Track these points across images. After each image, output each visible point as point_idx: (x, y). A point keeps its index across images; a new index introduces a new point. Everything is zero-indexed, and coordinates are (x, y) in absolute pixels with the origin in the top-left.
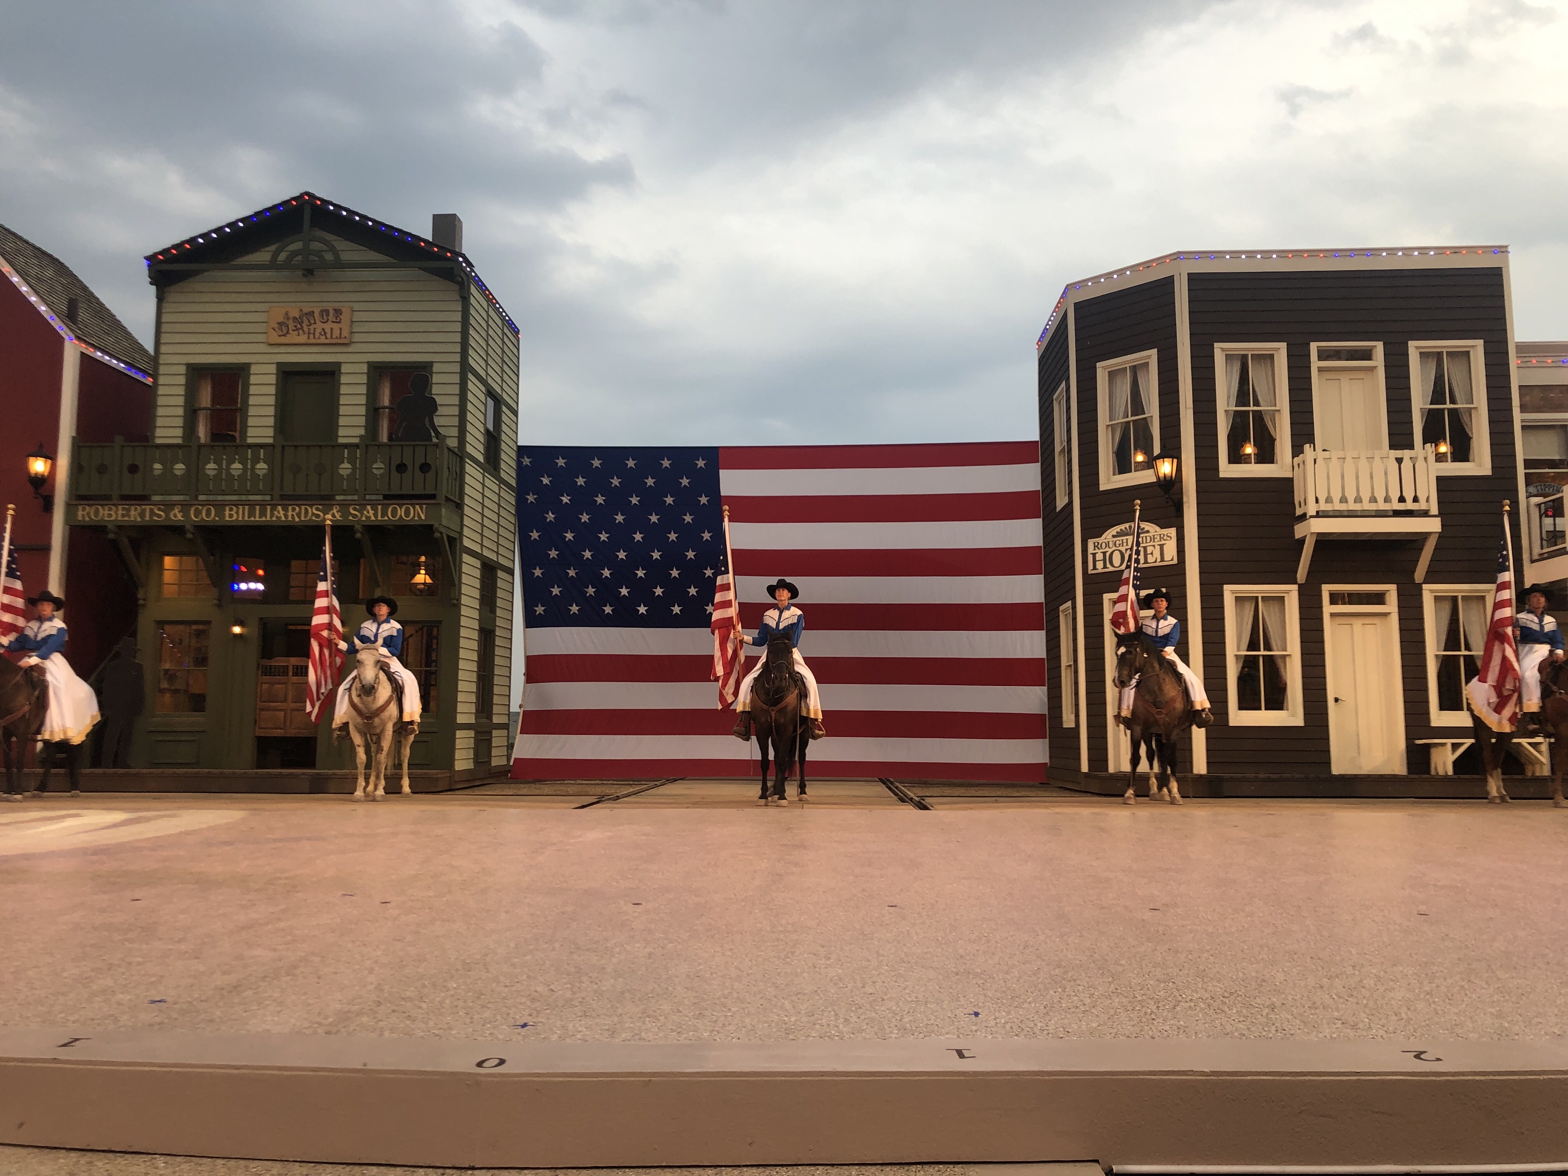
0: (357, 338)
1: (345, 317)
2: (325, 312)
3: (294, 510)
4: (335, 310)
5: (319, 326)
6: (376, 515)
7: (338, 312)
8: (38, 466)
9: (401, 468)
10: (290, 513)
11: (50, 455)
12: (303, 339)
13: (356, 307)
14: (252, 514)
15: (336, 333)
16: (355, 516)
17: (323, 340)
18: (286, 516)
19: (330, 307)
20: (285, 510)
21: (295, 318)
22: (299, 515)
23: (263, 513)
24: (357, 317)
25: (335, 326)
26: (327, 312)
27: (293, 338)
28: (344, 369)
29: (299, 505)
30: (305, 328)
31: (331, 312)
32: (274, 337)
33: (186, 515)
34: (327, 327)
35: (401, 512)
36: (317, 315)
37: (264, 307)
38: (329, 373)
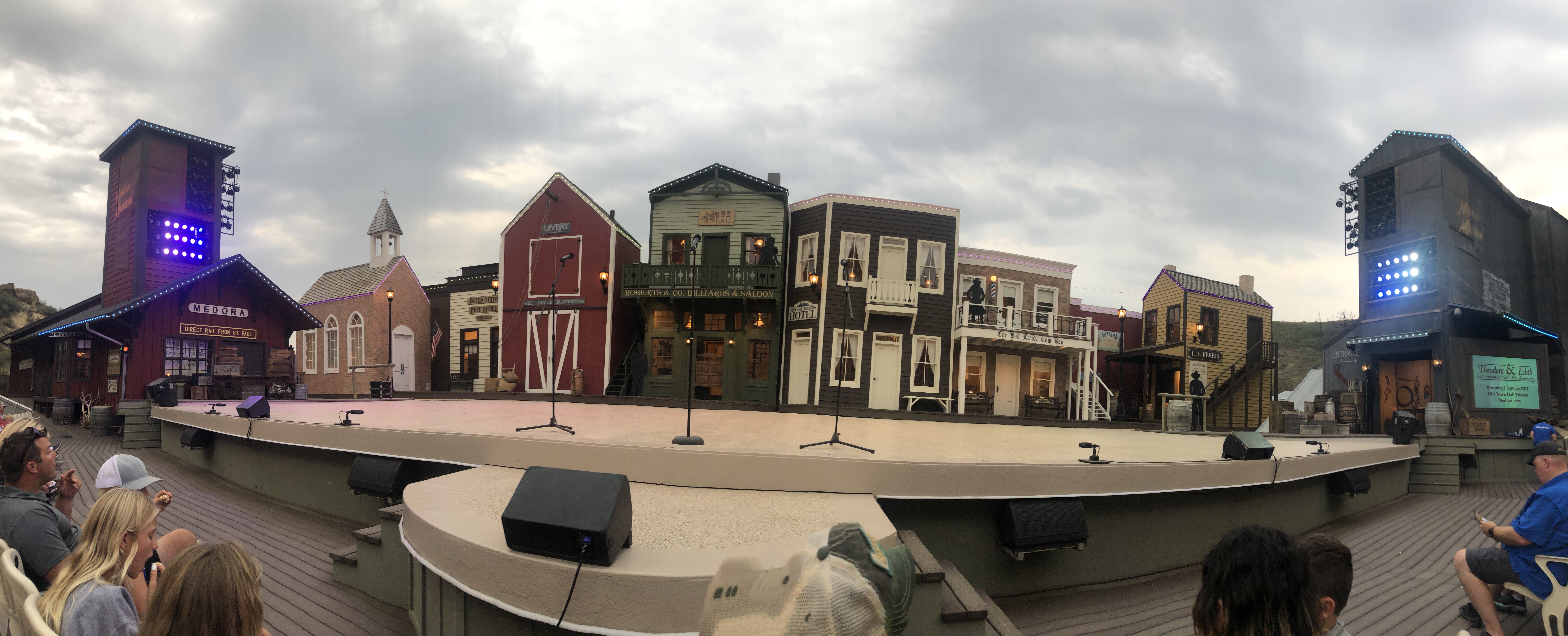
0: (737, 222)
1: (732, 214)
3: (717, 292)
4: (728, 211)
5: (721, 218)
6: (752, 295)
7: (729, 212)
8: (604, 276)
9: (763, 276)
10: (716, 294)
11: (608, 272)
12: (714, 223)
13: (737, 210)
14: (699, 294)
15: (728, 221)
16: (743, 295)
17: (722, 224)
18: (714, 294)
19: (725, 210)
20: (714, 291)
21: (710, 215)
22: (719, 294)
23: (704, 293)
24: (737, 214)
25: (728, 218)
26: (724, 212)
27: (710, 223)
28: (732, 235)
29: (720, 290)
30: (715, 219)
31: (726, 212)
32: (701, 223)
33: (672, 294)
34: (725, 218)
35: (762, 294)
36: (720, 214)
37: (697, 210)
38: (725, 238)
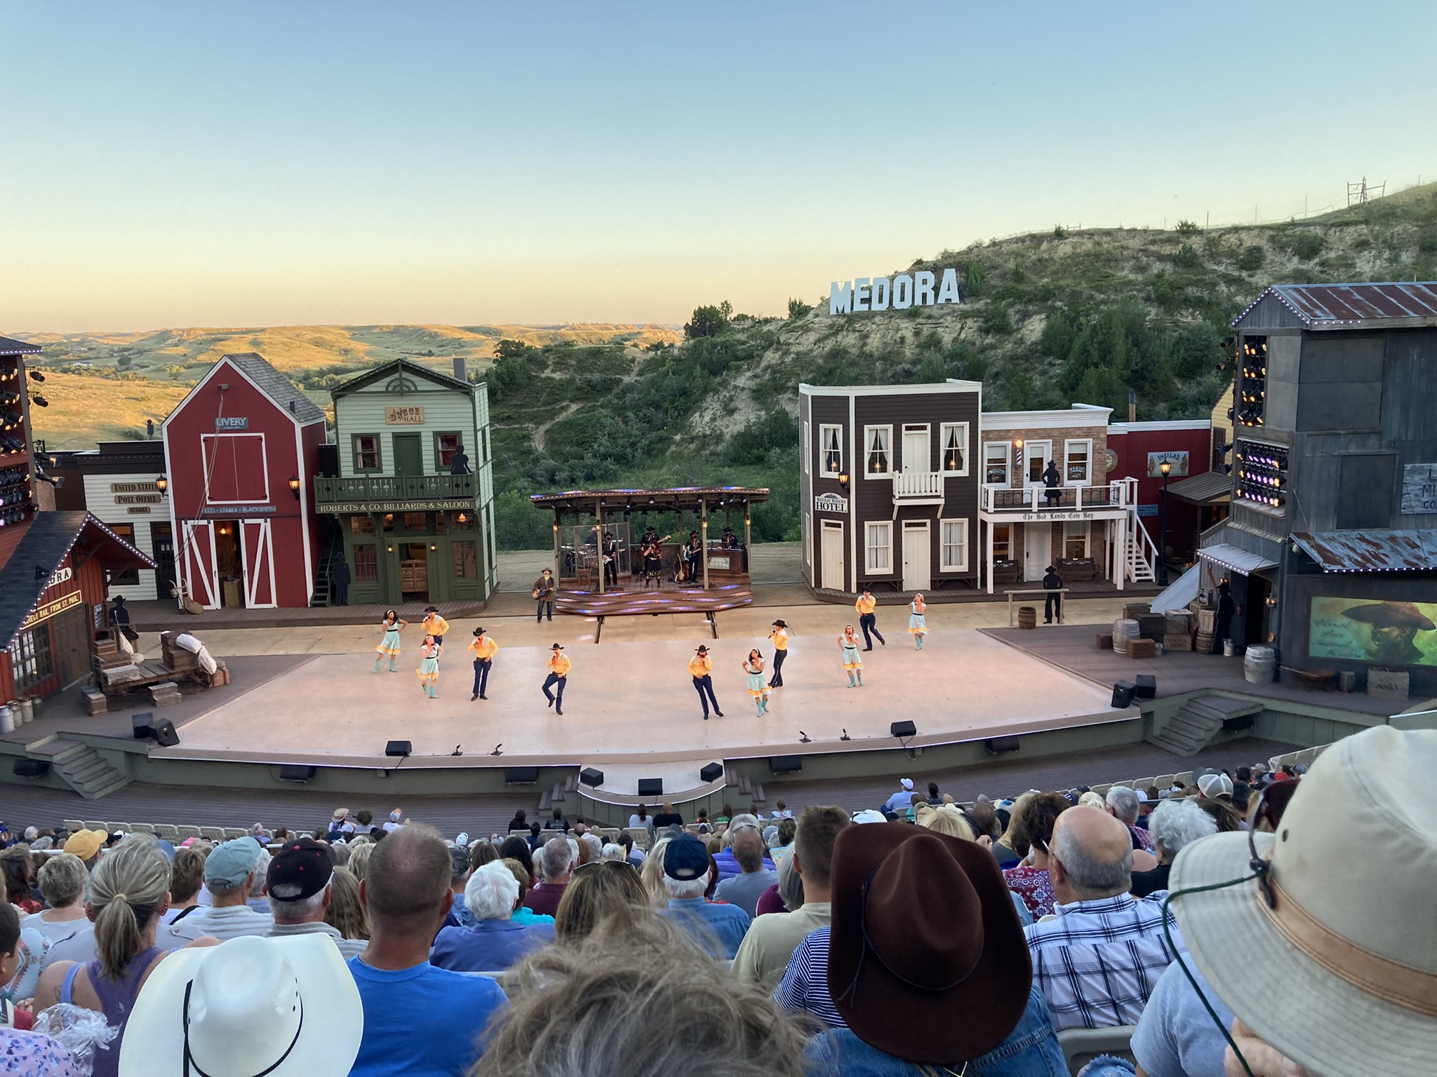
0: (426, 420)
1: (421, 411)
2: (411, 410)
3: (413, 505)
5: (409, 416)
6: (448, 506)
7: (417, 409)
8: (294, 484)
9: (457, 485)
11: (298, 478)
12: (403, 422)
13: (425, 406)
14: (396, 507)
15: (417, 418)
16: (439, 506)
17: (412, 421)
18: (410, 507)
19: (413, 407)
20: (409, 504)
21: (398, 412)
22: (415, 507)
23: (400, 506)
24: (426, 411)
25: (417, 415)
27: (398, 421)
28: (423, 434)
29: (415, 503)
30: (403, 416)
31: (414, 409)
32: (389, 421)
33: (367, 508)
34: (413, 416)
35: (459, 504)
36: (408, 410)
37: (383, 407)
38: (416, 437)
